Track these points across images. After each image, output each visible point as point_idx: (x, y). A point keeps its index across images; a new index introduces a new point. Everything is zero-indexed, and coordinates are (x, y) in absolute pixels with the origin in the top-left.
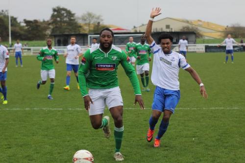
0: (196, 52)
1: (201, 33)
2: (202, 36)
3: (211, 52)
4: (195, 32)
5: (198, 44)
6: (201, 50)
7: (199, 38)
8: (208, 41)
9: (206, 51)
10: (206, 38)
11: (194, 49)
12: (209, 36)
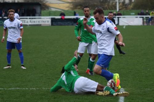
0: (40, 25)
1: (47, 4)
2: (47, 7)
3: (57, 25)
4: (40, 3)
5: (43, 16)
6: (47, 23)
7: (45, 9)
8: (55, 13)
9: (52, 24)
10: (53, 10)
11: (39, 22)
12: (56, 7)
